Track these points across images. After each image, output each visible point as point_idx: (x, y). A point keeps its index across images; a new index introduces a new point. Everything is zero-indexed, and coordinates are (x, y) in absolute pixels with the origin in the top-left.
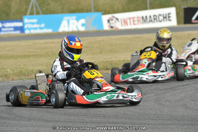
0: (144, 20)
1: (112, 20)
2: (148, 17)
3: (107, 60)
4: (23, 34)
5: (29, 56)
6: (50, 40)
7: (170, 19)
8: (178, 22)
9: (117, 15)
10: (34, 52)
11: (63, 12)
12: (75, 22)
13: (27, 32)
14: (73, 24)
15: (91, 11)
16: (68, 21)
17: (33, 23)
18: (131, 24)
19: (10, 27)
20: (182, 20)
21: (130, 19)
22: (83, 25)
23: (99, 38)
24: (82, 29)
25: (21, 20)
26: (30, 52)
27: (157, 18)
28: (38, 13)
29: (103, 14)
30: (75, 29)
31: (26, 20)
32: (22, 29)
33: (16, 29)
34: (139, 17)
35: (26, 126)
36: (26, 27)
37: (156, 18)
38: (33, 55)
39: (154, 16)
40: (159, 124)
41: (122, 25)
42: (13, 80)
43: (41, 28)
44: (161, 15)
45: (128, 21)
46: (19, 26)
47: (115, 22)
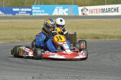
0: (103, 10)
1: (84, 10)
2: (105, 9)
4: (31, 16)
5: (35, 29)
7: (118, 11)
9: (87, 7)
10: (38, 26)
11: (55, 4)
12: (62, 10)
13: (34, 14)
14: (61, 11)
15: (72, 4)
16: (58, 9)
17: (37, 10)
18: (95, 13)
19: (24, 11)
21: (94, 10)
22: (67, 12)
23: (76, 20)
24: (66, 14)
25: (31, 8)
26: (36, 26)
27: (111, 10)
28: (41, 4)
29: (79, 6)
30: (62, 14)
31: (33, 8)
33: (27, 12)
34: (100, 9)
35: (36, 69)
36: (33, 11)
37: (109, 10)
38: (37, 28)
39: (109, 9)
40: (113, 72)
41: (90, 13)
42: (26, 42)
43: (42, 13)
44: (113, 8)
45: (94, 11)
46: (29, 10)
47: (86, 11)
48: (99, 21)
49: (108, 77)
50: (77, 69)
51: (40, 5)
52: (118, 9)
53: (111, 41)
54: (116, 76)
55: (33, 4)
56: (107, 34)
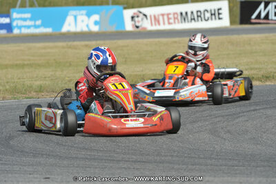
0: (184, 17)
1: (138, 17)
2: (189, 14)
3: (137, 73)
4: (11, 35)
5: (23, 66)
6: (51, 44)
7: (221, 16)
8: (232, 22)
9: (144, 10)
10: (29, 60)
11: (67, 4)
12: (85, 18)
13: (16, 31)
15: (108, 4)
16: (75, 18)
17: (25, 20)
18: (164, 24)
20: (238, 19)
21: (163, 15)
22: (96, 23)
23: (121, 42)
24: (95, 29)
25: (8, 15)
26: (24, 60)
27: (202, 16)
28: (32, 5)
29: (125, 8)
30: (85, 29)
31: (15, 15)
32: (8, 27)
34: (177, 13)
35: (32, 165)
36: (14, 24)
38: (28, 65)
39: (197, 12)
41: (152, 25)
42: (4, 98)
43: (36, 27)
44: (207, 11)
45: (161, 18)
46: (4, 22)
47: (142, 19)
48: (175, 42)
49: (211, 179)
50: (132, 161)
51: (31, 9)
52: (220, 11)
54: (229, 176)
55: (14, 6)
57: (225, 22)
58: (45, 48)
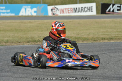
0: (75, 10)
1: (54, 9)
2: (78, 9)
6: (14, 21)
7: (92, 10)
8: (97, 13)
9: (58, 7)
10: (3, 28)
11: (22, 3)
12: (30, 9)
15: (41, 3)
16: (26, 9)
17: (2, 9)
18: (66, 13)
20: (100, 12)
21: (66, 9)
22: (35, 12)
24: (35, 14)
26: (1, 28)
27: (84, 10)
28: (6, 3)
29: (48, 5)
30: (30, 14)
34: (72, 8)
37: (82, 10)
38: (2, 30)
39: (82, 8)
41: (60, 13)
43: (7, 13)
44: (86, 8)
45: (65, 10)
47: (56, 11)
48: (71, 21)
50: (47, 75)
51: (5, 5)
52: (92, 8)
53: (84, 43)
56: (80, 36)
57: (94, 13)
58: (11, 23)
